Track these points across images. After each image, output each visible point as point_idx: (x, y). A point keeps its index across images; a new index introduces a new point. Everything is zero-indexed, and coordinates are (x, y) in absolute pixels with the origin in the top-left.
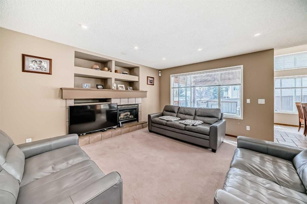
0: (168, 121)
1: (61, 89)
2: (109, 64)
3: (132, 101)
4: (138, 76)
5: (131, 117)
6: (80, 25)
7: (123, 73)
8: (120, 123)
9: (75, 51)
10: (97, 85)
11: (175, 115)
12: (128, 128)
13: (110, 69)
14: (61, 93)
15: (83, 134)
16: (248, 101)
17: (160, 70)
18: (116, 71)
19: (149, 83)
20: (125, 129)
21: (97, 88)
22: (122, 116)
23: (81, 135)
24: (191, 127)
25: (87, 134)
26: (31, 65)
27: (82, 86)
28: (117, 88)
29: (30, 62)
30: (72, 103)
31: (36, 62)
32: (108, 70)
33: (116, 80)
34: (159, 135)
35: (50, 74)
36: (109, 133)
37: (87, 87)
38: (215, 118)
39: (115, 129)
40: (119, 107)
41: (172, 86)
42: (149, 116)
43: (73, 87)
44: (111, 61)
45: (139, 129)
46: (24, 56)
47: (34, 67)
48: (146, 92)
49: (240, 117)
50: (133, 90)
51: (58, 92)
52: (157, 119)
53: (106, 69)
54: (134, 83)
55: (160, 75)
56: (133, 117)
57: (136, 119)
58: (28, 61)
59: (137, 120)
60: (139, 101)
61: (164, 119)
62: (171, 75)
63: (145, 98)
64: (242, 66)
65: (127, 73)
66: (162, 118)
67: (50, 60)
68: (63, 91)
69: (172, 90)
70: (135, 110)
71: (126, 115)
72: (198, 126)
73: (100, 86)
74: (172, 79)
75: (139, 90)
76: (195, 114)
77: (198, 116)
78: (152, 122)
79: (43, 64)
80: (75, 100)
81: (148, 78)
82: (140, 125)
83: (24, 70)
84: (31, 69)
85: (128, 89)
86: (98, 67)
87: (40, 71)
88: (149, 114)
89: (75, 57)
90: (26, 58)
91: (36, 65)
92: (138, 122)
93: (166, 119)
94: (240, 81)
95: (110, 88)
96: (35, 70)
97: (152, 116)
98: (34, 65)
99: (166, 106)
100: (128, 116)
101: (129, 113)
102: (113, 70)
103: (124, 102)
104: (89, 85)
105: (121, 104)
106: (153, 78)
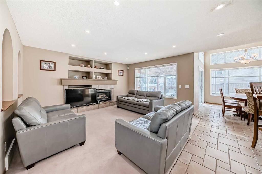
0: (128, 100)
1: (61, 79)
2: (91, 62)
3: (107, 87)
4: (112, 70)
5: (106, 97)
6: (71, 45)
7: (101, 68)
8: (98, 101)
9: (69, 56)
10: (83, 77)
11: (135, 96)
12: (103, 105)
13: (91, 66)
14: (61, 82)
15: (74, 107)
16: (180, 87)
17: (128, 65)
18: (95, 67)
19: (119, 74)
20: (102, 105)
21: (83, 79)
22: (100, 97)
23: (73, 107)
24: (139, 103)
25: (76, 107)
26: (45, 66)
27: (73, 78)
28: (96, 78)
29: (44, 64)
30: (67, 88)
31: (47, 64)
32: (90, 67)
33: (95, 72)
34: (123, 109)
35: (54, 70)
36: (90, 107)
37: (76, 78)
38: (157, 98)
39: (94, 105)
40: (97, 91)
41: (136, 76)
42: (117, 97)
43: (68, 78)
44: (92, 60)
45: (111, 105)
46: (41, 61)
47: (46, 67)
48: (117, 80)
49: (175, 97)
50: (108, 79)
51: (59, 81)
52: (122, 99)
53: (89, 66)
54: (109, 74)
55: (128, 69)
56: (107, 98)
57: (109, 99)
58: (43, 64)
59: (111, 100)
60: (112, 87)
61: (126, 98)
62: (135, 69)
63: (116, 85)
64: (177, 63)
65: (103, 68)
66: (125, 98)
67: (54, 62)
68: (62, 80)
69: (136, 79)
70: (109, 93)
71: (102, 96)
72: (144, 102)
73: (85, 77)
74: (136, 71)
75: (112, 79)
76: (146, 95)
77: (148, 96)
78: (119, 101)
79: (51, 65)
80: (69, 85)
81: (119, 71)
82: (113, 103)
83: (41, 69)
84: (44, 68)
85: (104, 79)
86: (83, 65)
87: (49, 69)
88: (118, 95)
89: (69, 59)
90: (42, 62)
91: (47, 66)
92: (111, 101)
93: (127, 99)
94: (175, 73)
95: (91, 78)
96: (47, 69)
97: (119, 97)
98: (46, 66)
99: (131, 90)
100: (104, 97)
101: (105, 95)
102: (93, 66)
103: (101, 87)
104: (78, 76)
105: (99, 89)
106: (123, 71)
